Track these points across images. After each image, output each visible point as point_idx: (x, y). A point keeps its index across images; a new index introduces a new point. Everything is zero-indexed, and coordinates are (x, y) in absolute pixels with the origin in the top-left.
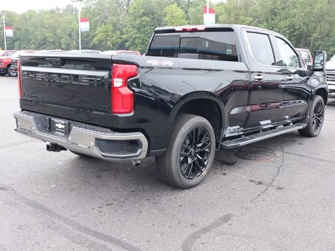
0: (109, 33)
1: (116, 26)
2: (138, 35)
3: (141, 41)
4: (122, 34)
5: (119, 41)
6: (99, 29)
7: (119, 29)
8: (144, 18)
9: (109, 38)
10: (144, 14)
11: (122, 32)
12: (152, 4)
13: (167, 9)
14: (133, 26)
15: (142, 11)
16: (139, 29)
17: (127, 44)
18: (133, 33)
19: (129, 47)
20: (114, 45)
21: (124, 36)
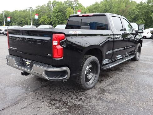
0: (46, 19)
1: (48, 16)
2: (56, 20)
3: (58, 22)
4: (51, 19)
5: (50, 22)
6: (42, 17)
7: (49, 17)
8: (59, 13)
9: (45, 21)
10: (59, 12)
11: (50, 18)
12: (61, 8)
13: (67, 9)
14: (55, 16)
15: (58, 10)
16: (57, 17)
17: (53, 23)
18: (55, 19)
19: (53, 24)
20: (47, 23)
21: (52, 20)
